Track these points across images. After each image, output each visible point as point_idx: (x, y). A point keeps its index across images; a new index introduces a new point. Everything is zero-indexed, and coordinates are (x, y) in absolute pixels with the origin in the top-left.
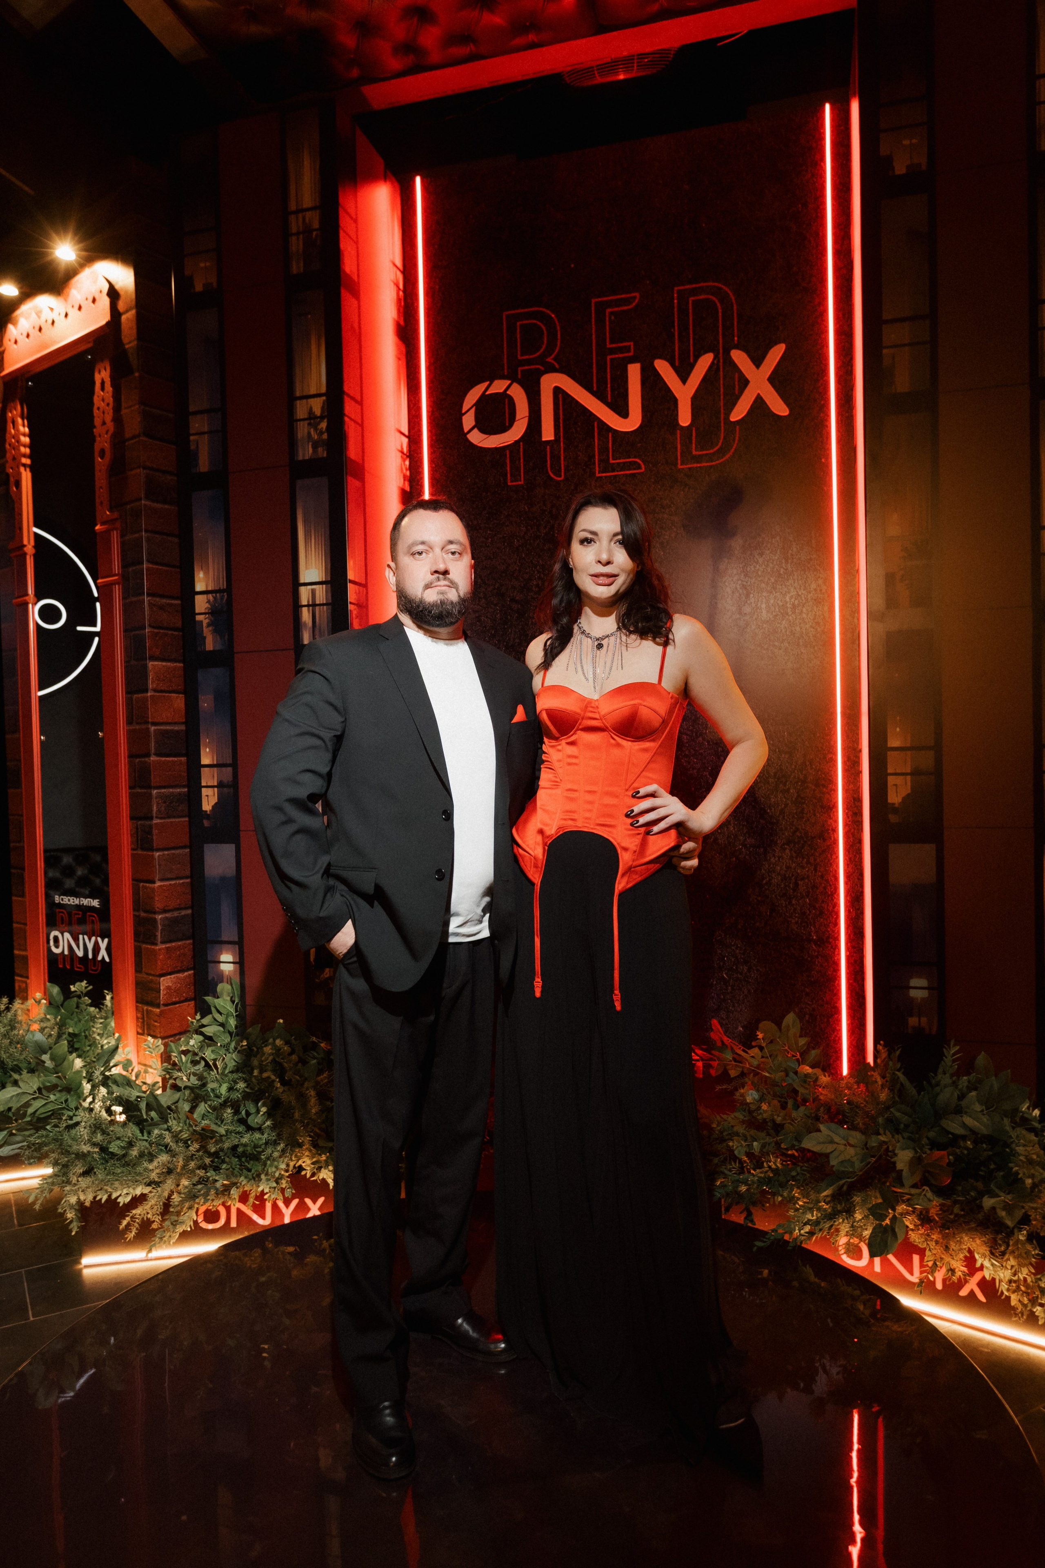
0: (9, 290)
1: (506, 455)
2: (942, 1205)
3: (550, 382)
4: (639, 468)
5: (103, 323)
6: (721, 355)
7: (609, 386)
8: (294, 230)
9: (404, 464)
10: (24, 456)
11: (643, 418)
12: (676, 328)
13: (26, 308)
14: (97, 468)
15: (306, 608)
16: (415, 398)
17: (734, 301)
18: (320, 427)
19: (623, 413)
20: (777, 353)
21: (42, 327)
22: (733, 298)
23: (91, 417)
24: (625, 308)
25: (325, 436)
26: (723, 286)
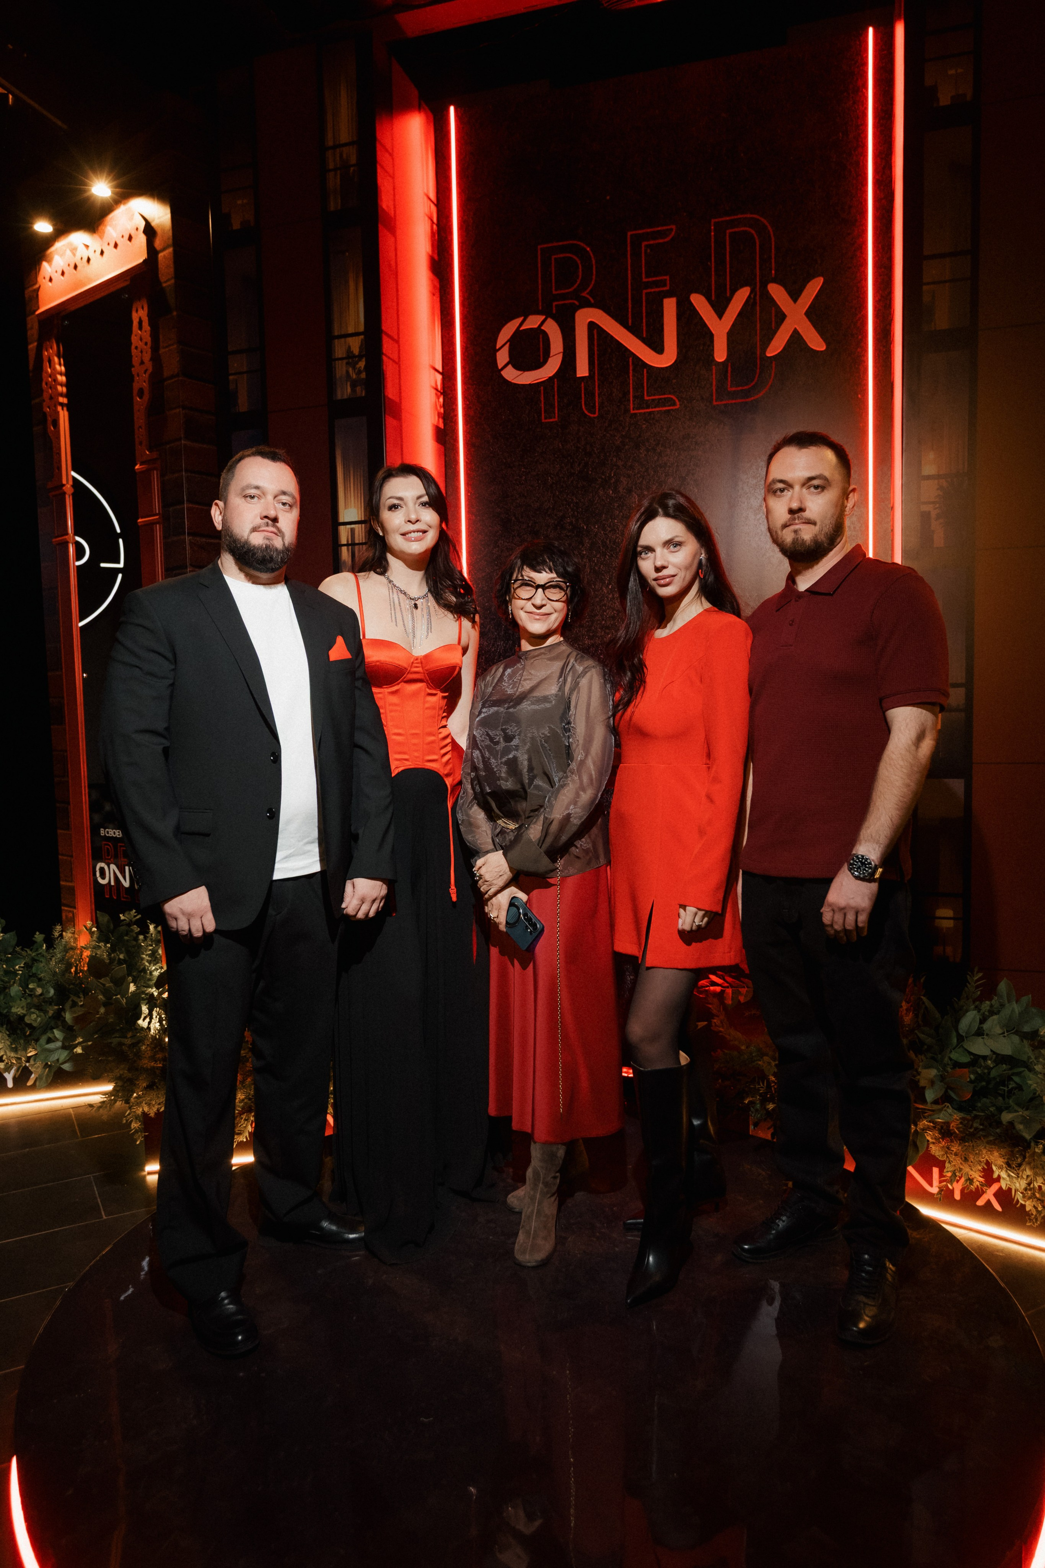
0: (43, 227)
1: (540, 391)
2: (963, 1119)
3: (585, 317)
4: (674, 404)
5: (141, 261)
6: (758, 290)
7: (644, 321)
8: (331, 166)
9: (439, 401)
10: (61, 395)
11: (678, 353)
12: (713, 261)
13: (59, 245)
14: (136, 408)
15: (346, 547)
16: (448, 334)
17: (772, 233)
18: (358, 366)
19: (658, 348)
20: (814, 286)
21: (77, 264)
22: (771, 231)
23: (131, 356)
24: (661, 241)
25: (363, 375)
26: (760, 218)
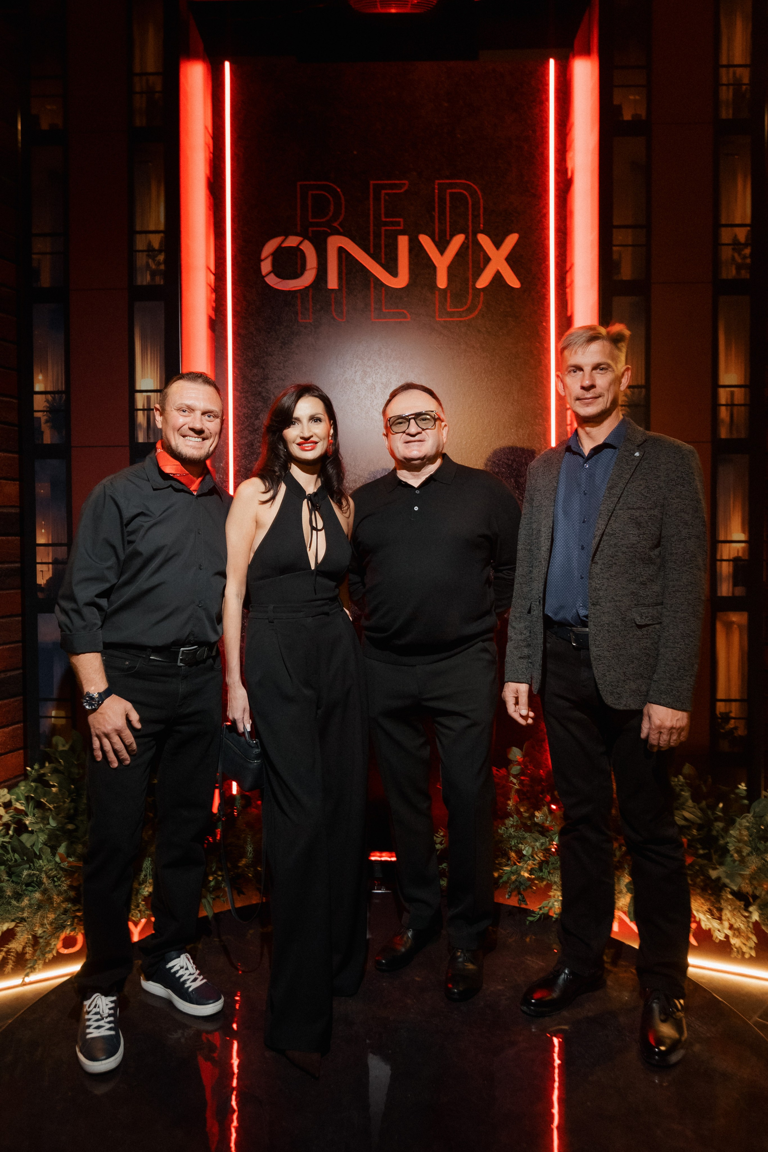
1: (298, 297)
3: (335, 242)
4: (405, 317)
6: (470, 238)
7: (383, 250)
8: (138, 90)
9: (212, 297)
11: (409, 278)
12: (437, 211)
15: (141, 412)
16: (220, 243)
17: (480, 196)
18: (157, 259)
19: (393, 272)
20: (512, 240)
22: (480, 194)
24: (396, 192)
25: (162, 267)
26: (472, 184)
